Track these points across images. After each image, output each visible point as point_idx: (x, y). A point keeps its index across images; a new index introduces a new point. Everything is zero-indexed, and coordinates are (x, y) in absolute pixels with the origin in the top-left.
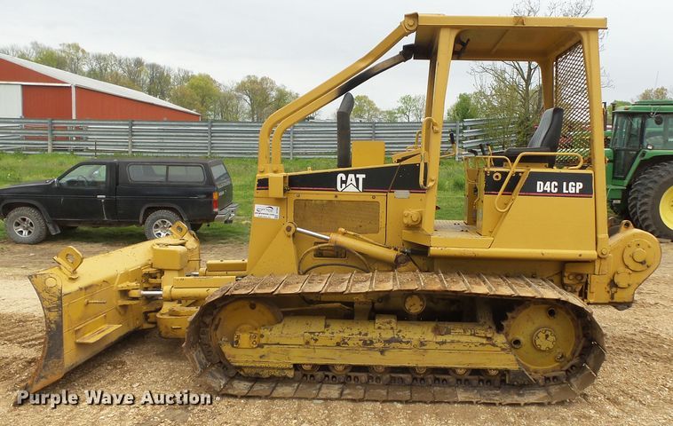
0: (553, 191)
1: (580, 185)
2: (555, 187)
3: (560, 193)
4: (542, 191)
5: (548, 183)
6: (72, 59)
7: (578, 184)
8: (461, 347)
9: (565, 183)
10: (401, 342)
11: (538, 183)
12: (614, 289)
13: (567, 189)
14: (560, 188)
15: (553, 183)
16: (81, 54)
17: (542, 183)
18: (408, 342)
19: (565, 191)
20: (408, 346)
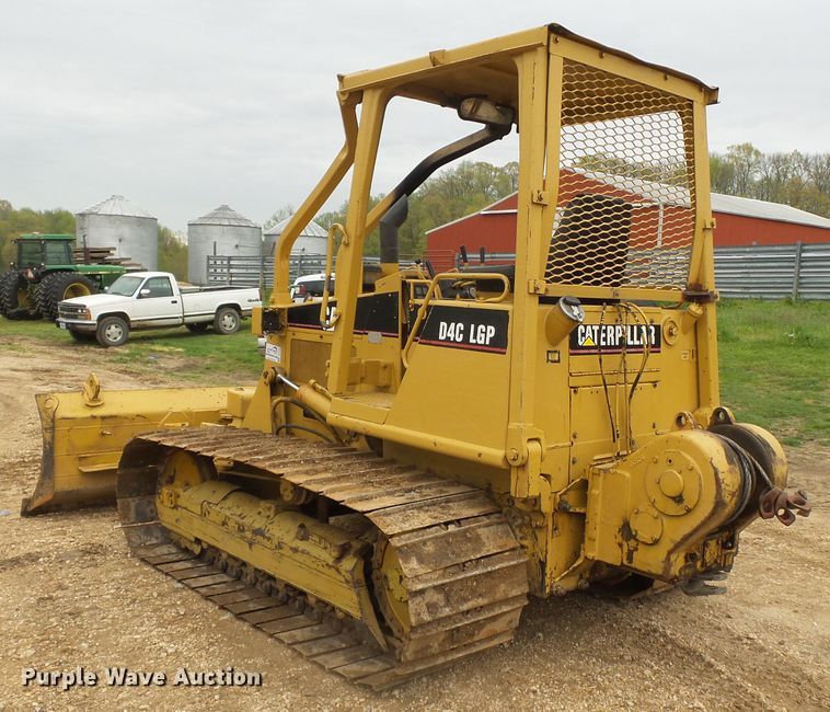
0: (457, 340)
1: (491, 331)
2: (461, 332)
3: (466, 344)
4: (443, 338)
5: (453, 325)
6: (742, 165)
7: (489, 328)
8: (309, 562)
9: (473, 326)
10: (263, 536)
11: (443, 324)
12: (632, 543)
13: (475, 337)
14: (466, 333)
15: (459, 325)
16: (753, 157)
17: (445, 325)
18: (269, 539)
19: (472, 341)
20: (268, 544)
